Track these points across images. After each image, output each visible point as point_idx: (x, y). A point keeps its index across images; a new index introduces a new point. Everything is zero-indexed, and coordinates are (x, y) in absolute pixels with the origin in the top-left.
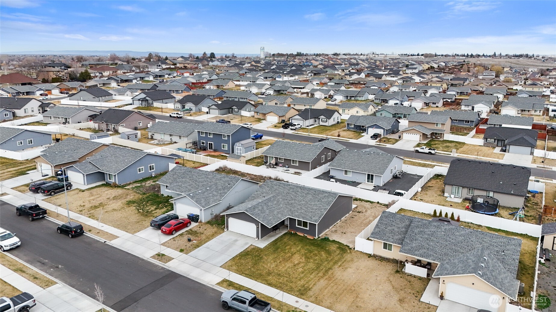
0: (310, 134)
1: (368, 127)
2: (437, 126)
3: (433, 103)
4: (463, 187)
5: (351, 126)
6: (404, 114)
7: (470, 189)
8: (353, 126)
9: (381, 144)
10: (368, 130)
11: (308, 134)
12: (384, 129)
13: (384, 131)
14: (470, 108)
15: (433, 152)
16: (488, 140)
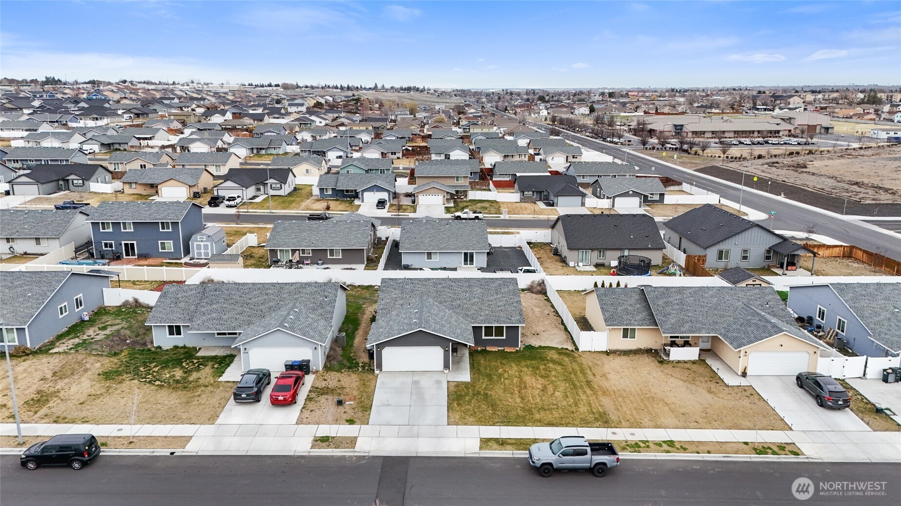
0: (272, 211)
1: (363, 191)
2: (457, 180)
3: (392, 153)
4: (593, 250)
5: (327, 192)
6: (381, 170)
7: (600, 251)
8: (330, 192)
9: (400, 214)
10: (362, 195)
11: (269, 211)
12: (388, 191)
13: (389, 194)
14: (443, 157)
15: (480, 216)
16: (525, 193)
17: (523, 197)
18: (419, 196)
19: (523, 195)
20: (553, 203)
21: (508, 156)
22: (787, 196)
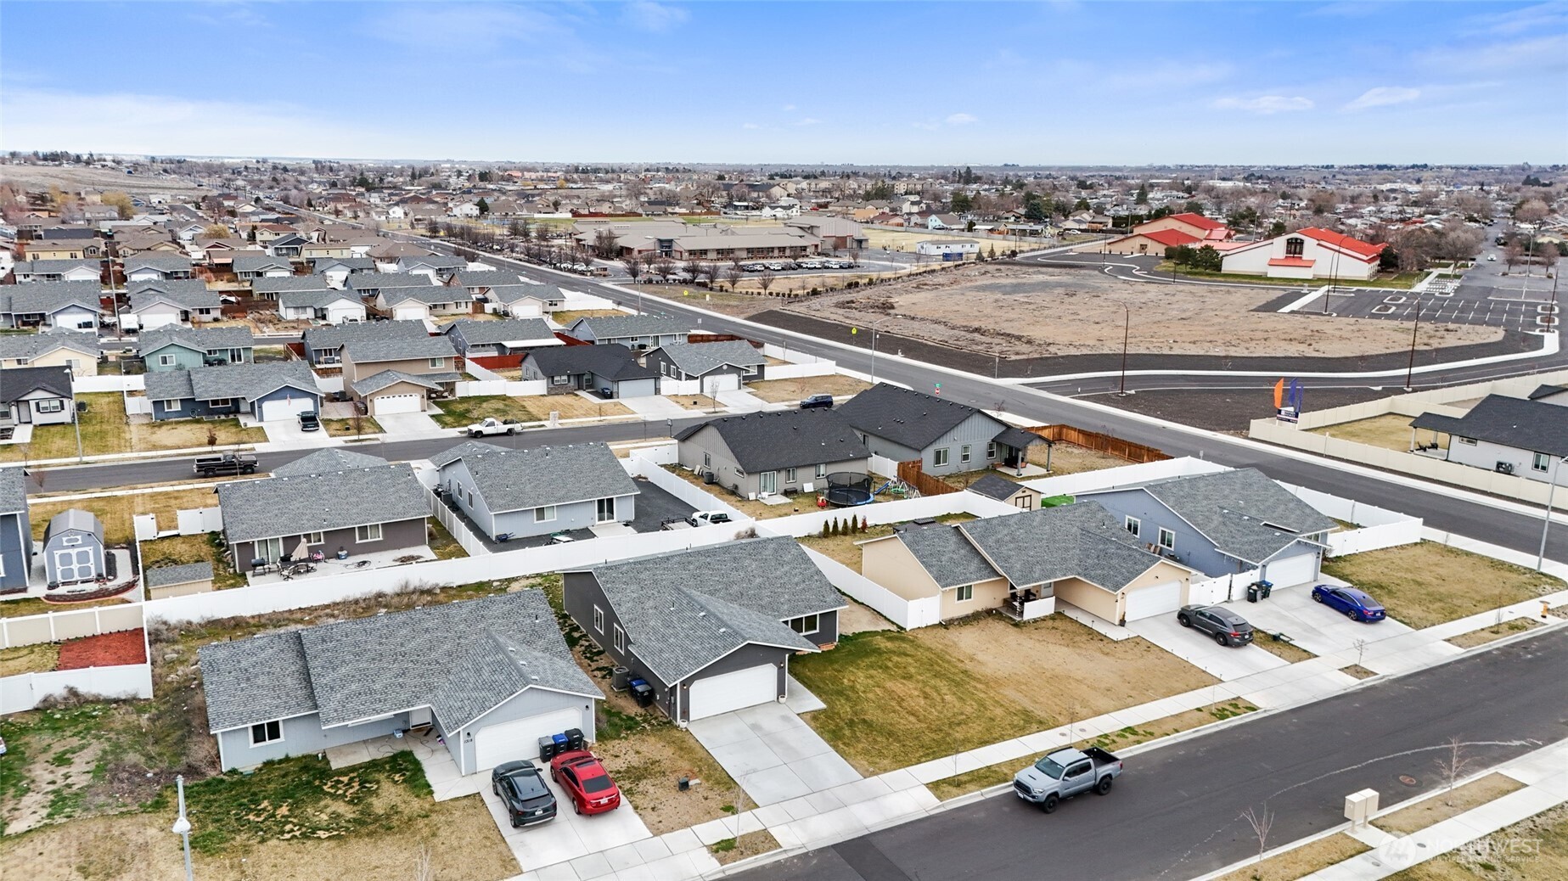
0: (85, 459)
2: (434, 365)
3: (201, 311)
4: (779, 471)
5: (170, 407)
6: (232, 350)
7: (789, 472)
8: (177, 407)
9: (361, 437)
10: (260, 407)
11: (77, 459)
12: (309, 395)
13: (316, 402)
15: (517, 427)
16: (556, 379)
17: (552, 386)
18: (375, 400)
19: (553, 383)
20: (612, 393)
21: (435, 306)
22: (906, 354)
